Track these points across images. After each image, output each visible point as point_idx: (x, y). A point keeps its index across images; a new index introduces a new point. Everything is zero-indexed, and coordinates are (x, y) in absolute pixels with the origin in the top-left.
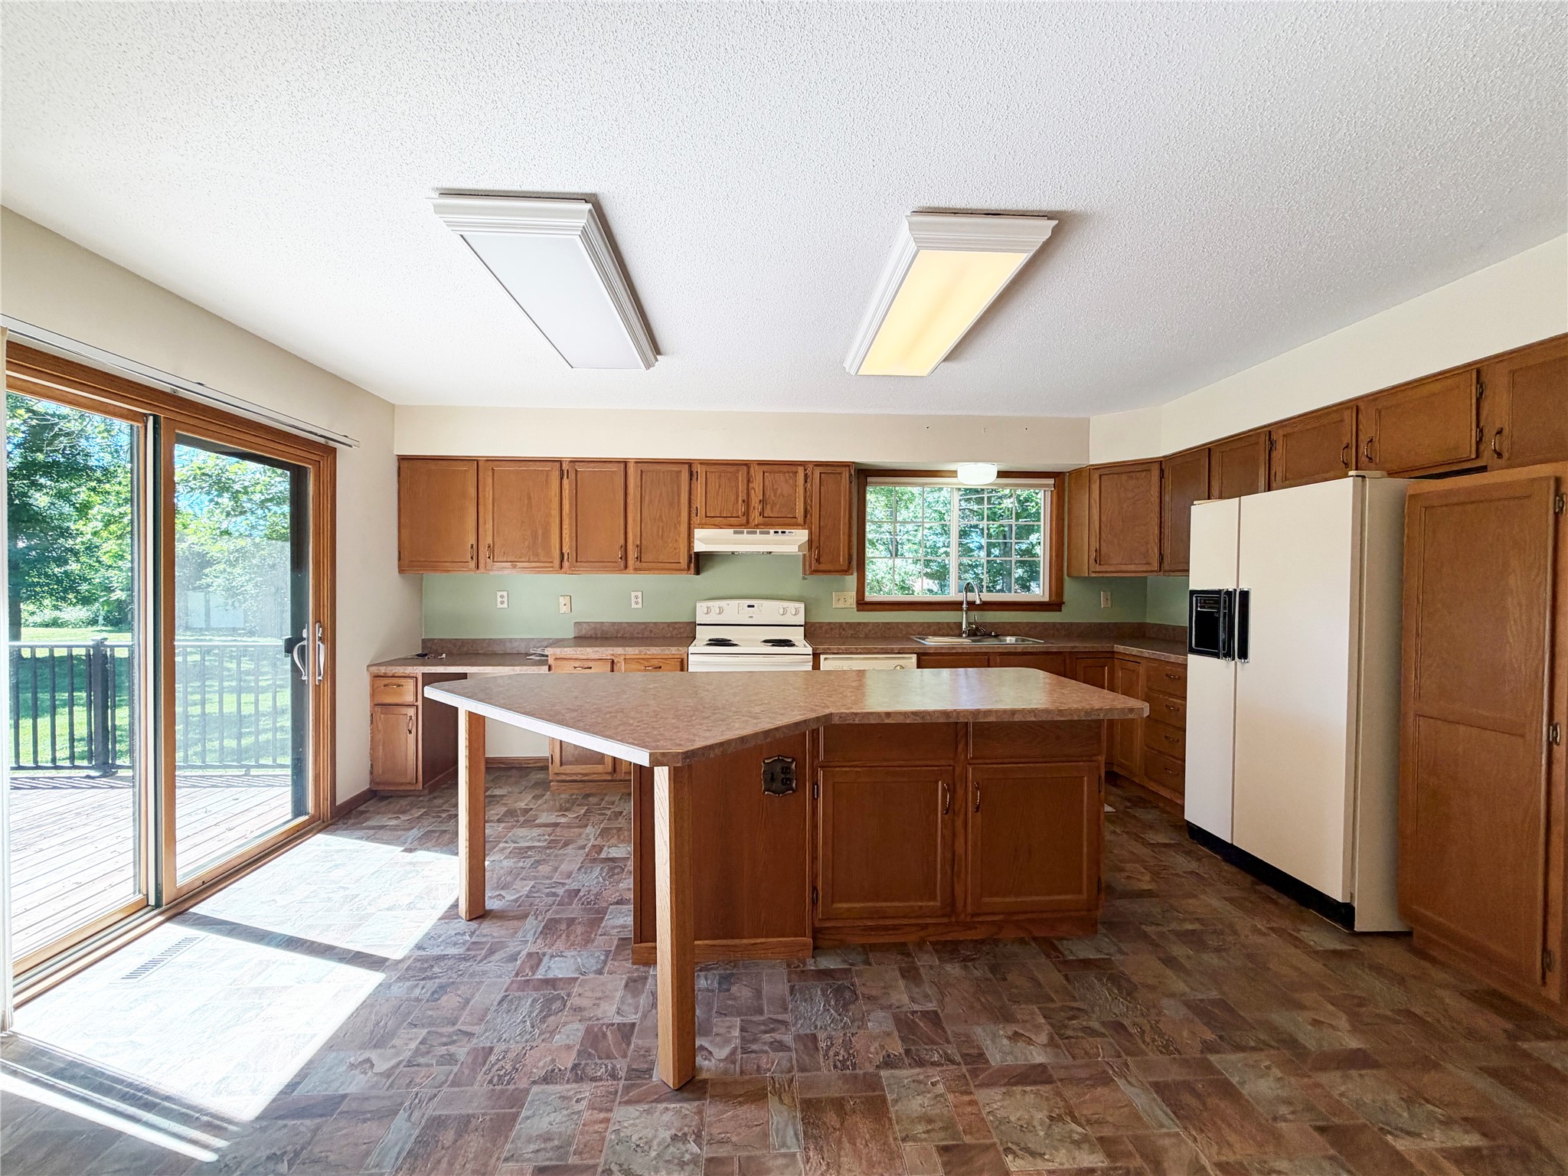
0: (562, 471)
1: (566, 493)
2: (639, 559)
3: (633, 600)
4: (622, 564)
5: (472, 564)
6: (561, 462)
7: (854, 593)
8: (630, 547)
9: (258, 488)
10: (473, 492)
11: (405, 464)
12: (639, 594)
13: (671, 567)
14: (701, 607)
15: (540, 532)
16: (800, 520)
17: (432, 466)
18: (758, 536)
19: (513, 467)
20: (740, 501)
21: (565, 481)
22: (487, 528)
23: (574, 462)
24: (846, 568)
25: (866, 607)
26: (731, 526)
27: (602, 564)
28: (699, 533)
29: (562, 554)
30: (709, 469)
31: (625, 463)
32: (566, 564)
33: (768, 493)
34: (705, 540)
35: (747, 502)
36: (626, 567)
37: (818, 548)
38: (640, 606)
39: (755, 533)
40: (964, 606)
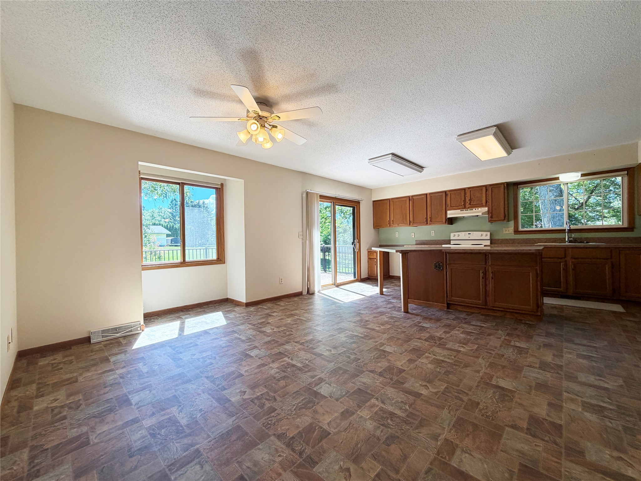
0: (409, 199)
1: (411, 205)
2: (431, 221)
3: (432, 233)
4: (426, 223)
5: (389, 225)
6: (409, 197)
7: (513, 228)
8: (428, 218)
9: (348, 211)
10: (389, 207)
11: (374, 202)
12: (434, 231)
13: (441, 222)
14: (452, 235)
15: (404, 216)
16: (484, 204)
17: (379, 202)
18: (469, 211)
19: (397, 200)
20: (462, 201)
21: (411, 202)
22: (392, 216)
23: (412, 196)
24: (503, 219)
25: (518, 233)
26: (459, 209)
27: (421, 223)
28: (449, 212)
29: (410, 221)
30: (451, 192)
31: (426, 194)
32: (411, 224)
33: (472, 197)
34: (451, 214)
35: (465, 201)
36: (427, 224)
37: (492, 213)
38: (434, 235)
39: (468, 210)
40: (567, 231)
